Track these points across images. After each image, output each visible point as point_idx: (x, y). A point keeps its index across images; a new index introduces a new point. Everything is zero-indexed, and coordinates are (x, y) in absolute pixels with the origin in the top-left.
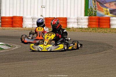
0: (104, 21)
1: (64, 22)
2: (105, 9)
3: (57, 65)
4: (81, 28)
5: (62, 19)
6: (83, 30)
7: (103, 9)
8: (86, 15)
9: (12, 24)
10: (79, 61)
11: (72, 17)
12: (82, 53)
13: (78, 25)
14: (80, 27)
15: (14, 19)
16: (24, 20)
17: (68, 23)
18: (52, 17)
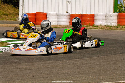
1: (91, 18)
3: (84, 65)
5: (89, 15)
6: (112, 28)
8: (115, 11)
9: (35, 21)
10: (109, 61)
11: (100, 13)
12: (111, 53)
13: (107, 22)
14: (109, 24)
15: (37, 16)
16: (48, 17)
17: (96, 20)
18: (78, 14)
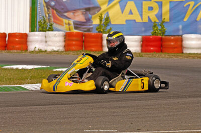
0: (93, 39)
2: (65, 21)
4: (57, 51)
7: (62, 22)
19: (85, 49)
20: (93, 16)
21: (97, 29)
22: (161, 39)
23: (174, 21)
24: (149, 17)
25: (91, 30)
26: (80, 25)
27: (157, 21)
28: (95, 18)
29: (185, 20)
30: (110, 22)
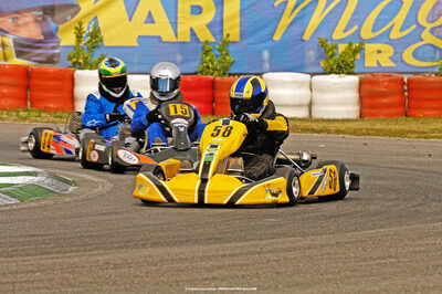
19: (31, 106)
20: (61, 27)
21: (70, 58)
22: (213, 84)
23: (251, 40)
24: (192, 30)
25: (55, 59)
26: (29, 47)
27: (212, 39)
28: (66, 30)
29: (277, 37)
30: (101, 40)
